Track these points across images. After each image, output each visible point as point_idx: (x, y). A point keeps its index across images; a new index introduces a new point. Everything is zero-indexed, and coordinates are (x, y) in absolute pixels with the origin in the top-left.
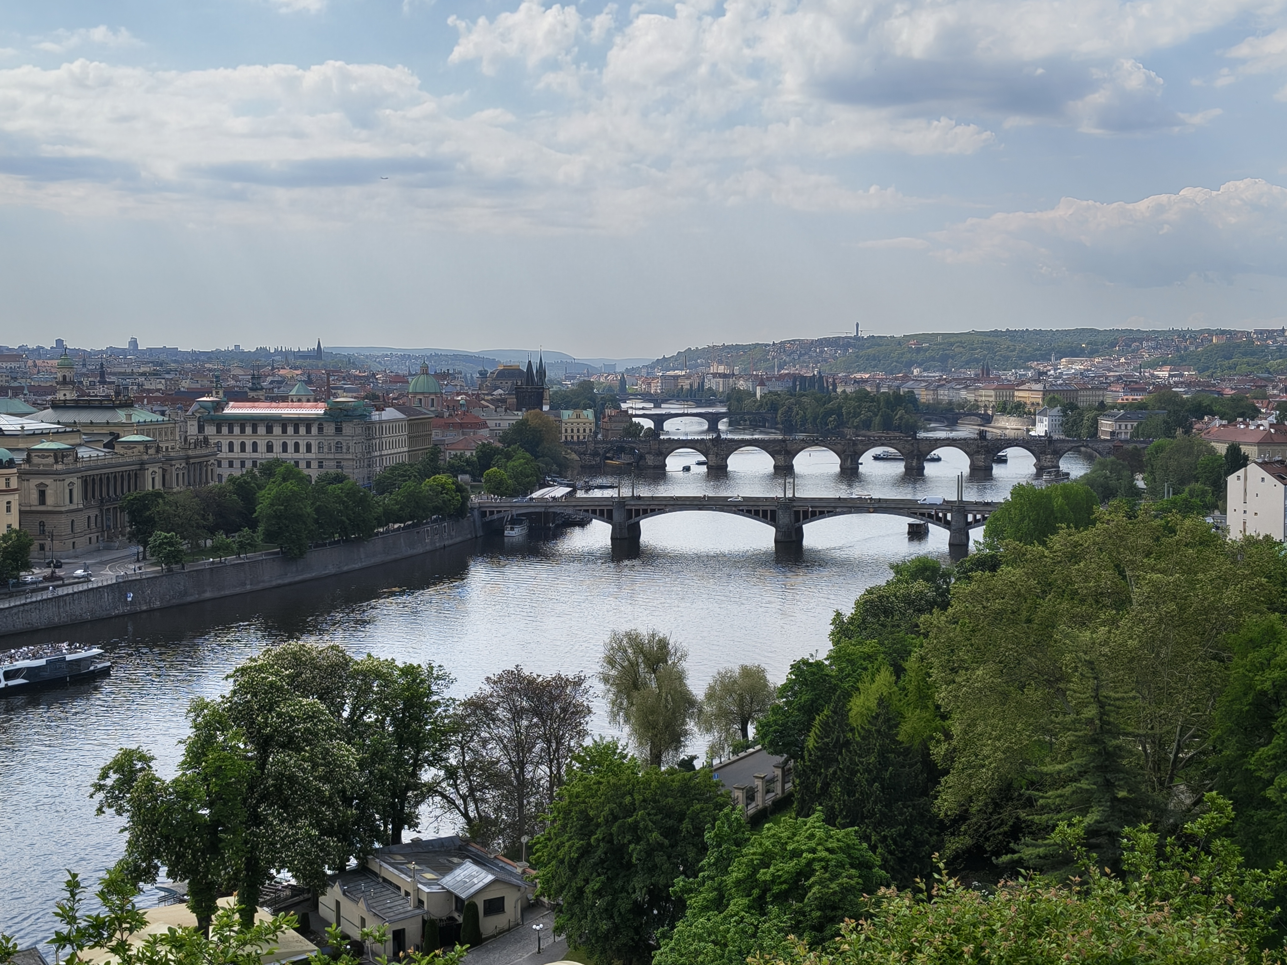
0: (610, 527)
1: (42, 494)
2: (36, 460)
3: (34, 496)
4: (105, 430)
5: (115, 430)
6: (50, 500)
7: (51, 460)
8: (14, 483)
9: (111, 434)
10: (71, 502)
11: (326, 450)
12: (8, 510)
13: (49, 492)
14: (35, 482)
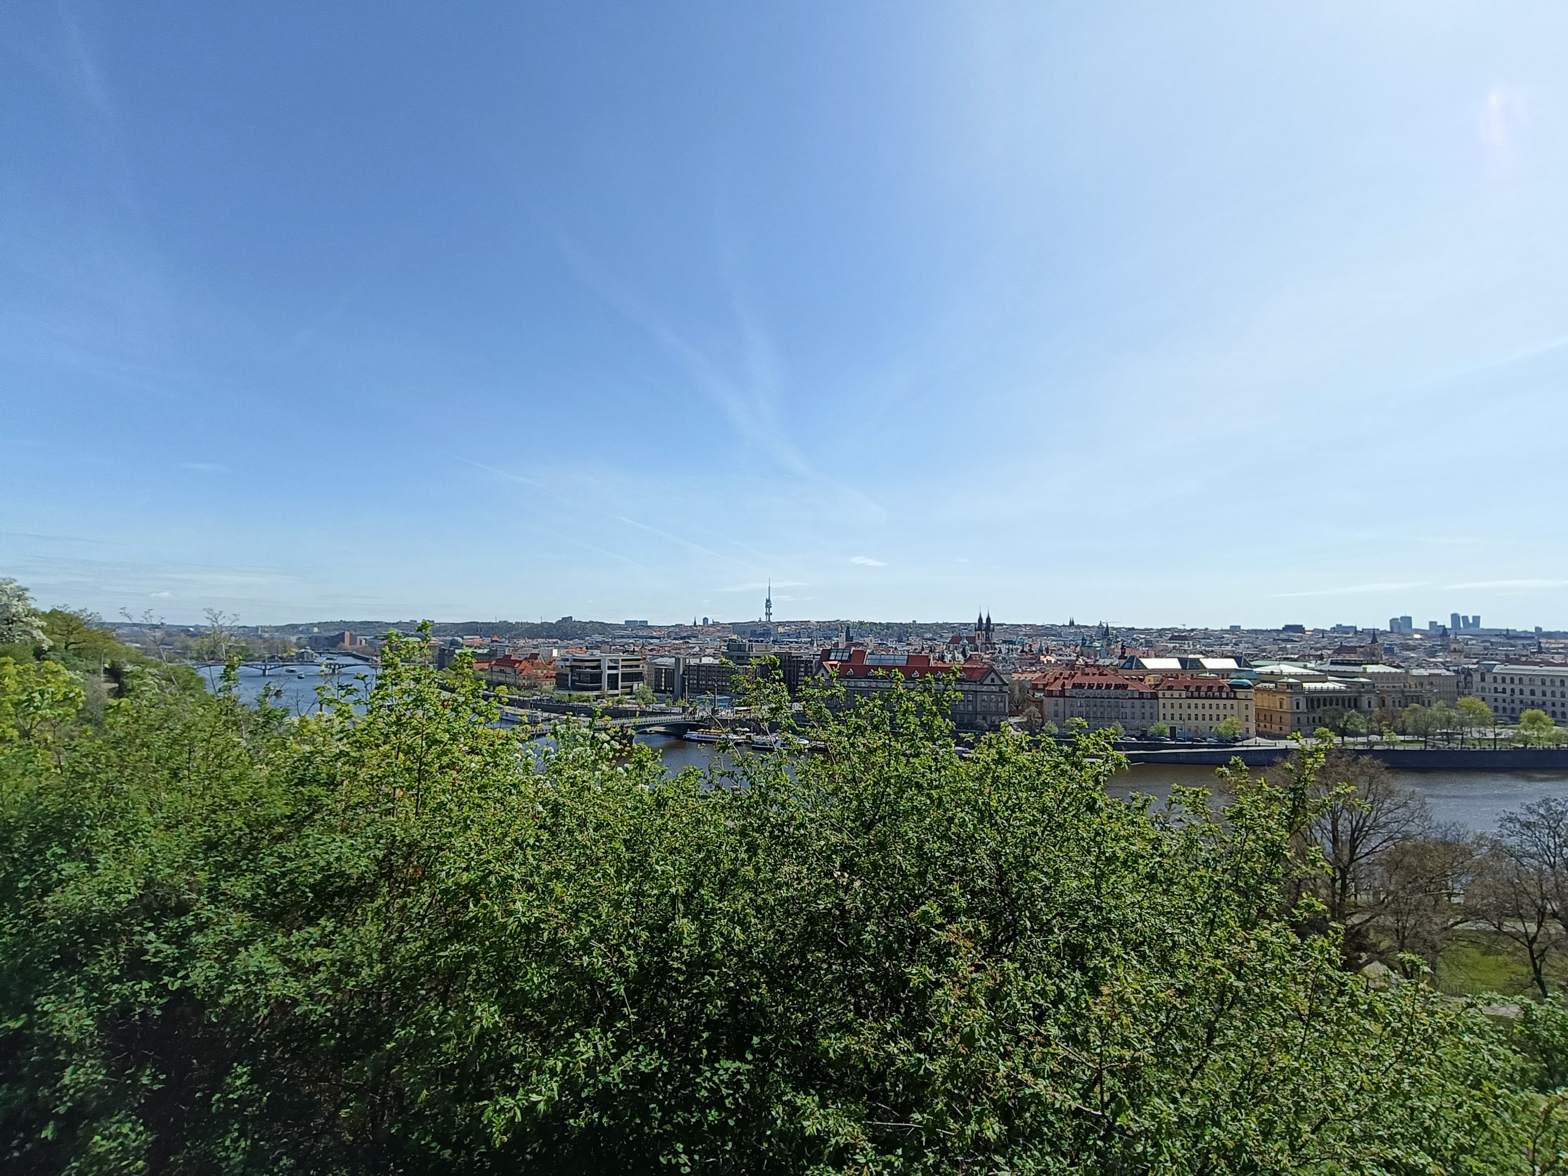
1: (1281, 704)
6: (1285, 707)
13: (1285, 702)
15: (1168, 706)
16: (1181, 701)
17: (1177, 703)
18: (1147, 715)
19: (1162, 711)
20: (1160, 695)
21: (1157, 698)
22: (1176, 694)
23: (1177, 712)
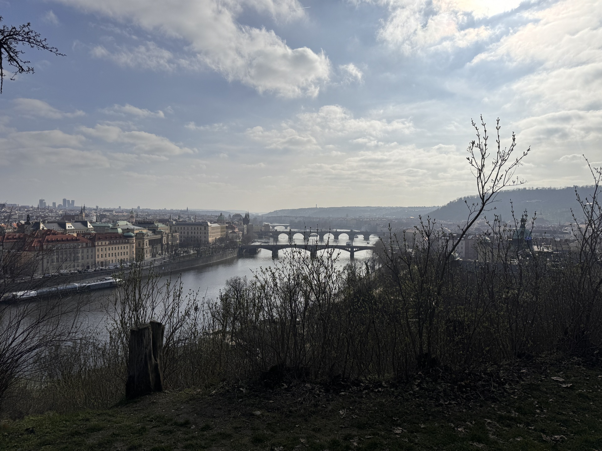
0: (271, 252)
2: (138, 236)
3: (137, 245)
4: (152, 229)
5: (154, 228)
6: (141, 245)
7: (142, 236)
8: (134, 242)
9: (154, 229)
10: (146, 246)
11: (202, 233)
12: (133, 248)
14: (138, 241)
15: (100, 250)
16: (105, 247)
17: (104, 248)
18: (90, 256)
19: (97, 253)
20: (96, 244)
21: (95, 246)
22: (104, 243)
23: (104, 252)
